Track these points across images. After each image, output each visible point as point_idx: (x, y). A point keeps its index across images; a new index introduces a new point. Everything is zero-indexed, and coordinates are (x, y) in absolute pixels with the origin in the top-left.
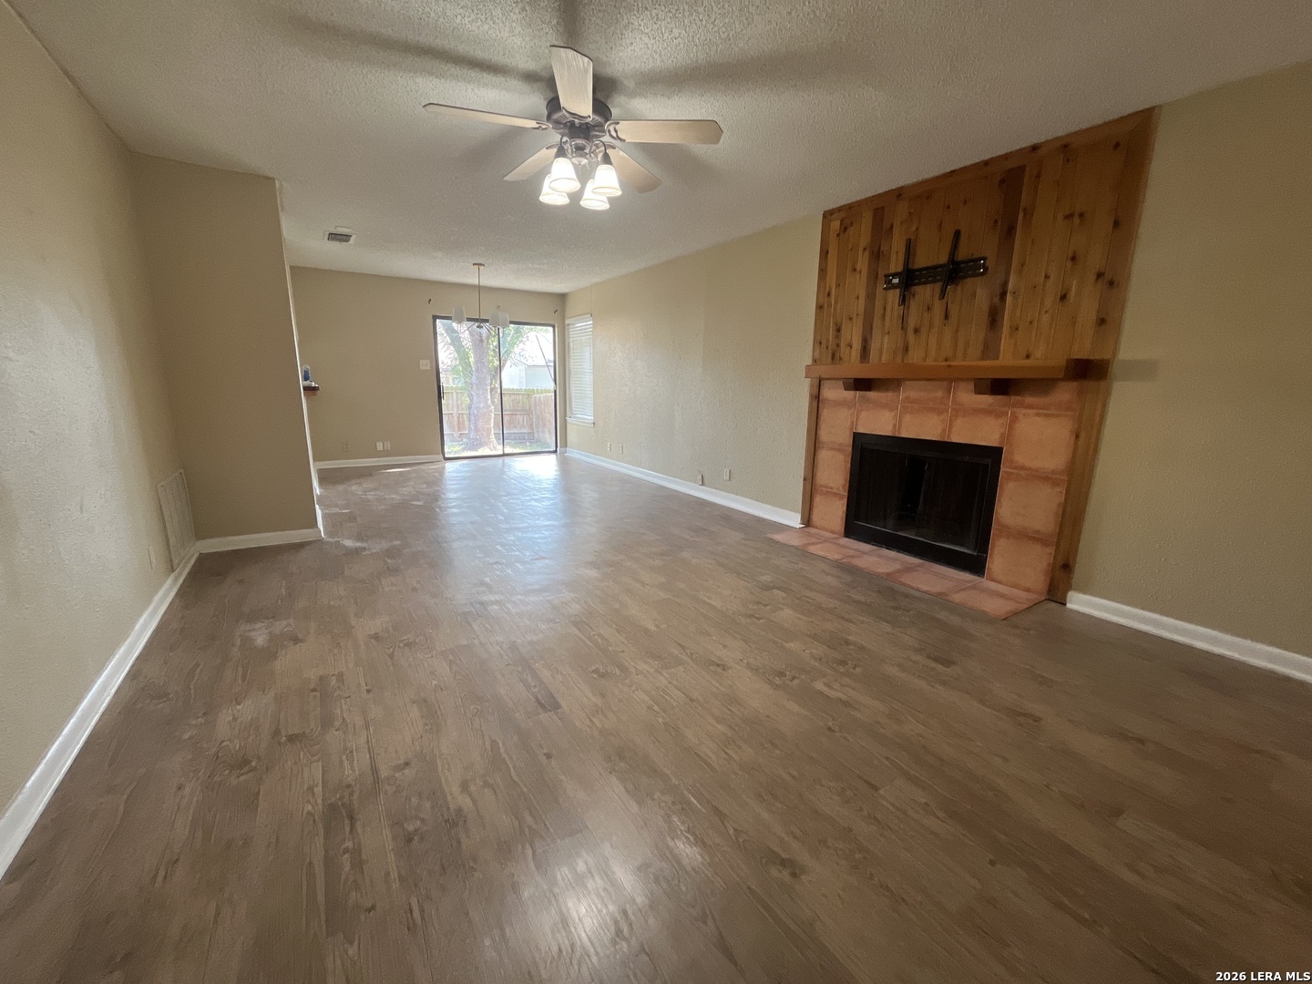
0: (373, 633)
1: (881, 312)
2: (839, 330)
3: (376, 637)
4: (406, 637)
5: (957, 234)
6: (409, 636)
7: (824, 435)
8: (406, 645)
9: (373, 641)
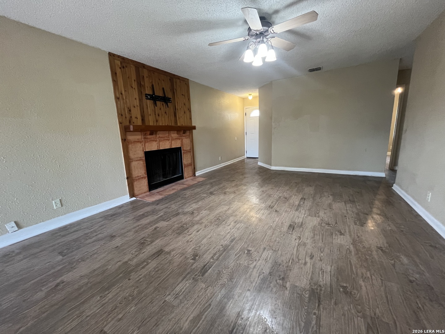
0: (342, 236)
1: (146, 106)
2: (130, 111)
3: (341, 234)
4: (329, 228)
5: (163, 88)
6: (327, 228)
7: (132, 155)
8: (330, 225)
9: (342, 232)
